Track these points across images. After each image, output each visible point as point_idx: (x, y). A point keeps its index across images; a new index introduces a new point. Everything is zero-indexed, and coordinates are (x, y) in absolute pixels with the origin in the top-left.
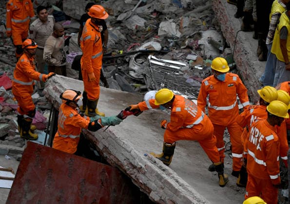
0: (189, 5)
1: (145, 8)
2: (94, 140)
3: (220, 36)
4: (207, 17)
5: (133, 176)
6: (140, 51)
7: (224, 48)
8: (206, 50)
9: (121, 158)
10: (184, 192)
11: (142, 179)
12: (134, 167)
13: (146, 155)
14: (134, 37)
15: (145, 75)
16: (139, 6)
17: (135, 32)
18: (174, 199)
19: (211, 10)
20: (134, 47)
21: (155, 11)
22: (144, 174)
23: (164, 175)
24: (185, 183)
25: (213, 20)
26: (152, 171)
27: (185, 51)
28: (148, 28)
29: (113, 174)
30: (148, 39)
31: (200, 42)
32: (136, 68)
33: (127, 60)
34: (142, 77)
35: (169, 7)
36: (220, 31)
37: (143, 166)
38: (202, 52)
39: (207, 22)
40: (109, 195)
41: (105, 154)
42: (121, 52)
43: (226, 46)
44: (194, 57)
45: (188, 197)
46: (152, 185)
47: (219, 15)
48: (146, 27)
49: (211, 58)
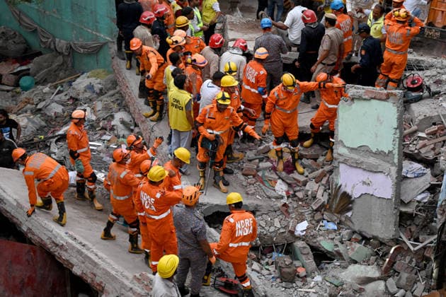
0: (101, 90)
1: (62, 95)
2: (19, 223)
3: (130, 117)
4: (117, 100)
5: (56, 253)
6: (59, 135)
7: (135, 127)
8: (119, 130)
9: (44, 238)
10: (103, 264)
11: (65, 256)
12: (57, 245)
13: (66, 233)
14: (53, 123)
15: (65, 157)
16: (57, 94)
17: (54, 117)
18: (95, 272)
19: (121, 94)
20: (53, 132)
21: (71, 97)
22: (66, 250)
23: (84, 251)
24: (104, 256)
25: (124, 102)
26: (74, 247)
27: (100, 132)
28: (66, 114)
29: (38, 252)
30: (66, 124)
31: (113, 123)
32: (56, 151)
33: (48, 144)
34: (62, 158)
35: (83, 93)
36: (129, 112)
37: (65, 244)
38: (116, 132)
39: (119, 104)
40: (35, 272)
41: (30, 235)
42: (42, 137)
43: (136, 125)
44: (109, 138)
46: (74, 261)
47: (127, 98)
48: (64, 112)
49: (124, 137)
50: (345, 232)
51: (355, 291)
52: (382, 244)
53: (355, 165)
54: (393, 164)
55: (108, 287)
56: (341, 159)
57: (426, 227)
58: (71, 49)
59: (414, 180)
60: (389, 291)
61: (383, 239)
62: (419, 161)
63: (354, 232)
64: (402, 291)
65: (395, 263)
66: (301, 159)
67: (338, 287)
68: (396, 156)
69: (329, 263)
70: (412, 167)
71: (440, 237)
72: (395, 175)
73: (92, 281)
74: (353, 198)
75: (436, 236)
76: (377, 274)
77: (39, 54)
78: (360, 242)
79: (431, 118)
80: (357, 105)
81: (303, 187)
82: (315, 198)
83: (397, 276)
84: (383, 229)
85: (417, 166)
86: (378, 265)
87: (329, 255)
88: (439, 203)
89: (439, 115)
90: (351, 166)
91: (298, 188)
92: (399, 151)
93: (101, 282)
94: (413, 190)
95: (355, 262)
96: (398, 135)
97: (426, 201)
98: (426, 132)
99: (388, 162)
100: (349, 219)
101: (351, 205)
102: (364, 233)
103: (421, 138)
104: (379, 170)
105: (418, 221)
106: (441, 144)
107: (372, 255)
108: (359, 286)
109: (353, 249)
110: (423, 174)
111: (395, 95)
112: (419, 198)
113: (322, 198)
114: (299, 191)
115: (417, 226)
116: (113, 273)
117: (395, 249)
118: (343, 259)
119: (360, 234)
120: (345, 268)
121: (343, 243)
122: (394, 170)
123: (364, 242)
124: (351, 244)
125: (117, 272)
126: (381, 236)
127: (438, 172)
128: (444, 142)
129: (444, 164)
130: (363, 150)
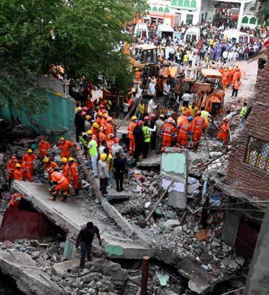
2: (32, 204)
5: (48, 217)
9: (43, 210)
12: (49, 213)
13: (53, 208)
18: (65, 224)
22: (53, 215)
23: (60, 215)
24: (69, 217)
26: (56, 214)
29: (41, 217)
37: (52, 213)
41: (37, 209)
50: (165, 206)
51: (170, 230)
52: (180, 210)
53: (169, 179)
54: (184, 178)
55: (70, 230)
56: (163, 177)
57: (198, 204)
58: (52, 133)
59: (192, 185)
60: (184, 230)
62: (194, 177)
63: (169, 206)
64: (189, 230)
65: (186, 218)
67: (163, 229)
68: (185, 175)
69: (159, 219)
70: (191, 180)
71: (203, 208)
72: (185, 183)
73: (64, 228)
76: (179, 223)
77: (39, 135)
78: (171, 210)
79: (198, 160)
80: (169, 155)
81: (148, 188)
82: (153, 192)
83: (187, 224)
85: (193, 179)
86: (179, 219)
87: (159, 216)
88: (203, 194)
89: (201, 159)
90: (167, 179)
92: (186, 173)
93: (67, 228)
94: (192, 189)
95: (170, 218)
96: (186, 167)
97: (197, 193)
98: (196, 165)
99: (182, 177)
100: (167, 201)
101: (167, 195)
102: (173, 206)
103: (194, 168)
104: (178, 181)
105: (194, 201)
106: (202, 170)
107: (176, 215)
108: (172, 228)
109: (169, 213)
110: (196, 182)
111: (184, 151)
112: (195, 192)
113: (156, 192)
115: (194, 203)
116: (73, 224)
117: (186, 213)
118: (165, 217)
119: (171, 207)
120: (166, 221)
121: (164, 211)
122: (185, 181)
123: (173, 210)
124: (168, 211)
126: (180, 207)
127: (202, 181)
128: (204, 169)
129: (204, 178)
130: (172, 173)
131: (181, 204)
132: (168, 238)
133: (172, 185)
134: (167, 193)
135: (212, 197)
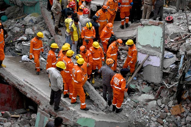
0: (36, 22)
1: (19, 24)
2: (3, 76)
3: (49, 33)
4: (43, 26)
5: (20, 89)
6: (19, 40)
7: (51, 37)
9: (14, 82)
10: (40, 93)
11: (23, 89)
12: (20, 85)
13: (24, 80)
14: (16, 35)
15: (21, 50)
16: (17, 23)
17: (16, 33)
18: (36, 96)
19: (45, 23)
20: (16, 39)
21: (23, 25)
22: (24, 87)
23: (32, 87)
24: (40, 89)
25: (46, 27)
26: (27, 86)
28: (21, 32)
29: (12, 88)
30: (21, 36)
32: (18, 47)
33: (14, 44)
34: (20, 50)
35: (28, 23)
36: (49, 31)
37: (23, 85)
38: (43, 39)
39: (44, 28)
40: (11, 97)
41: (8, 81)
42: (11, 41)
43: (52, 36)
45: (42, 95)
46: (27, 91)
47: (48, 24)
48: (20, 31)
49: (46, 41)
50: (140, 81)
51: (144, 105)
52: (155, 85)
53: (145, 53)
54: (160, 52)
55: (42, 102)
56: (139, 50)
57: (174, 79)
58: (23, 4)
59: (169, 59)
60: (158, 105)
61: (156, 83)
62: (171, 51)
63: (144, 81)
64: (163, 105)
65: (161, 93)
66: (122, 50)
67: (137, 103)
68: (162, 49)
69: (133, 94)
70: (168, 54)
71: (179, 83)
72: (161, 57)
73: (35, 100)
74: (143, 67)
75: (178, 82)
76: (153, 98)
77: (9, 6)
78: (146, 85)
79: (176, 33)
80: (146, 28)
81: (123, 62)
83: (162, 98)
84: (156, 79)
85: (170, 53)
86: (154, 94)
87: (133, 90)
88: (179, 68)
89: (179, 33)
90: (143, 53)
91: (120, 63)
92: (163, 47)
93: (39, 100)
94: (168, 63)
95: (144, 93)
96: (162, 40)
97: (174, 68)
98: (174, 39)
99: (159, 51)
100: (142, 75)
101: (142, 70)
102: (148, 81)
103: (172, 42)
104: (155, 55)
105: (170, 76)
106: (180, 44)
107: (151, 90)
108: (146, 103)
109: (143, 88)
110: (173, 57)
111: (162, 23)
112: (171, 66)
114: (121, 63)
115: (170, 78)
116: (44, 96)
117: (161, 88)
118: (139, 92)
119: (146, 81)
120: (140, 95)
121: (139, 85)
122: (161, 54)
123: (148, 85)
124: (142, 86)
125: (46, 96)
126: (155, 82)
127: (179, 56)
128: (182, 44)
129: (182, 52)
130: (148, 46)
131: (156, 78)
132: (141, 112)
133: (147, 59)
134: (142, 68)
135: (188, 71)
